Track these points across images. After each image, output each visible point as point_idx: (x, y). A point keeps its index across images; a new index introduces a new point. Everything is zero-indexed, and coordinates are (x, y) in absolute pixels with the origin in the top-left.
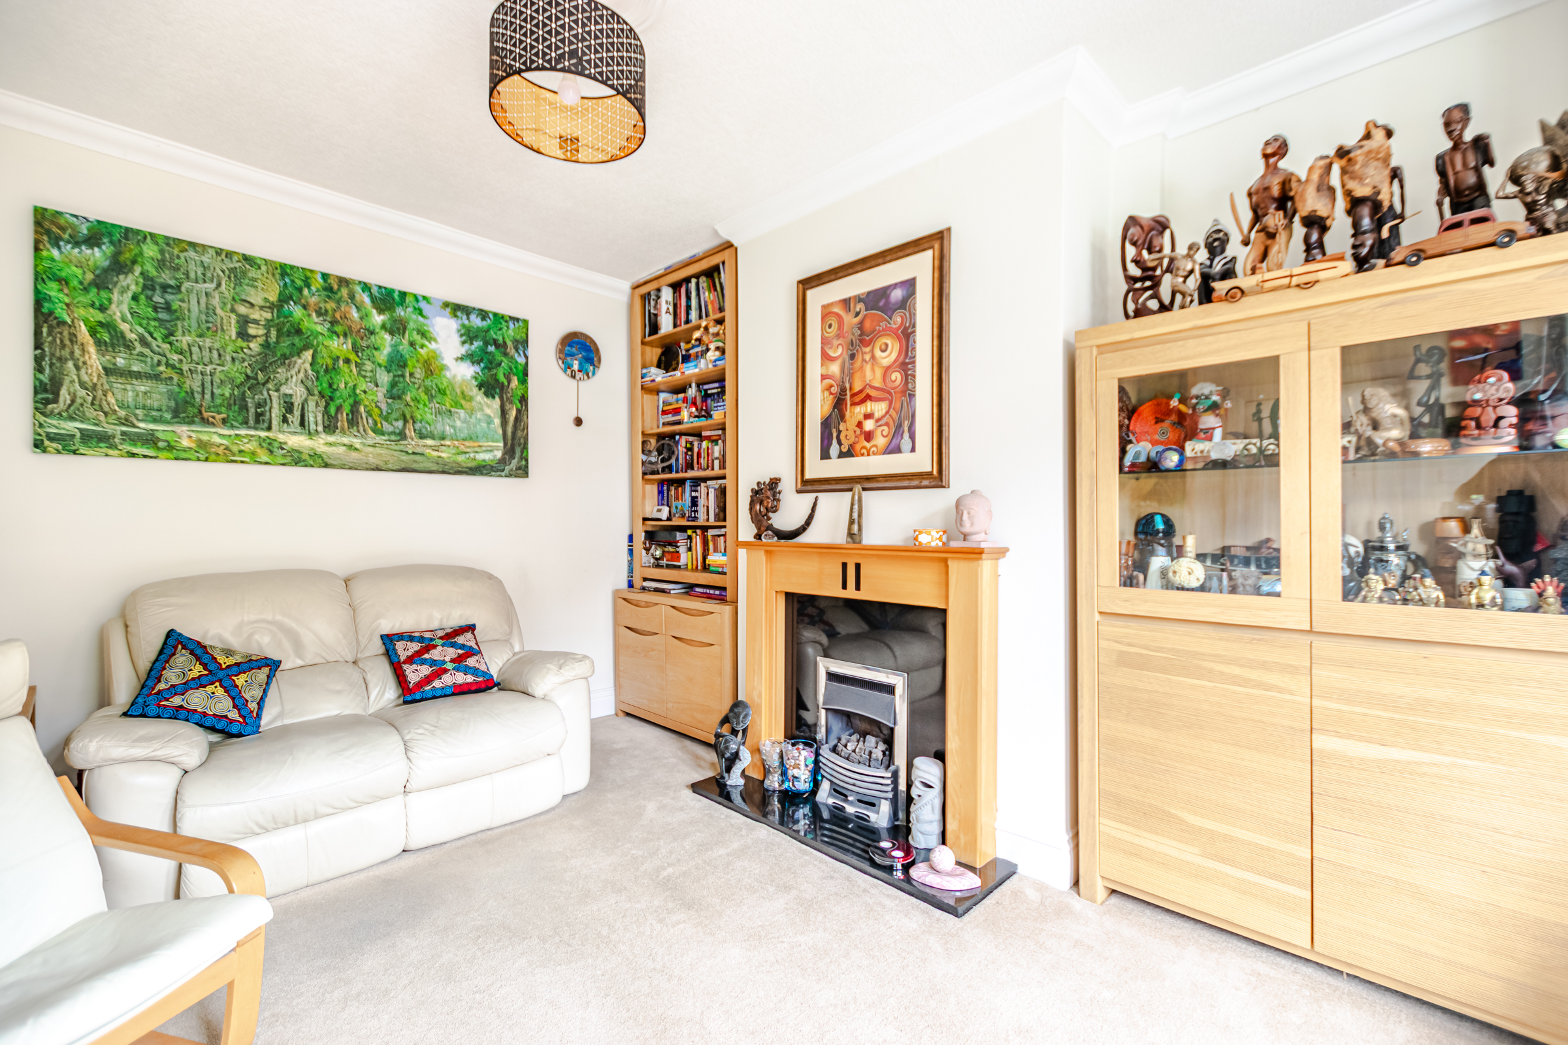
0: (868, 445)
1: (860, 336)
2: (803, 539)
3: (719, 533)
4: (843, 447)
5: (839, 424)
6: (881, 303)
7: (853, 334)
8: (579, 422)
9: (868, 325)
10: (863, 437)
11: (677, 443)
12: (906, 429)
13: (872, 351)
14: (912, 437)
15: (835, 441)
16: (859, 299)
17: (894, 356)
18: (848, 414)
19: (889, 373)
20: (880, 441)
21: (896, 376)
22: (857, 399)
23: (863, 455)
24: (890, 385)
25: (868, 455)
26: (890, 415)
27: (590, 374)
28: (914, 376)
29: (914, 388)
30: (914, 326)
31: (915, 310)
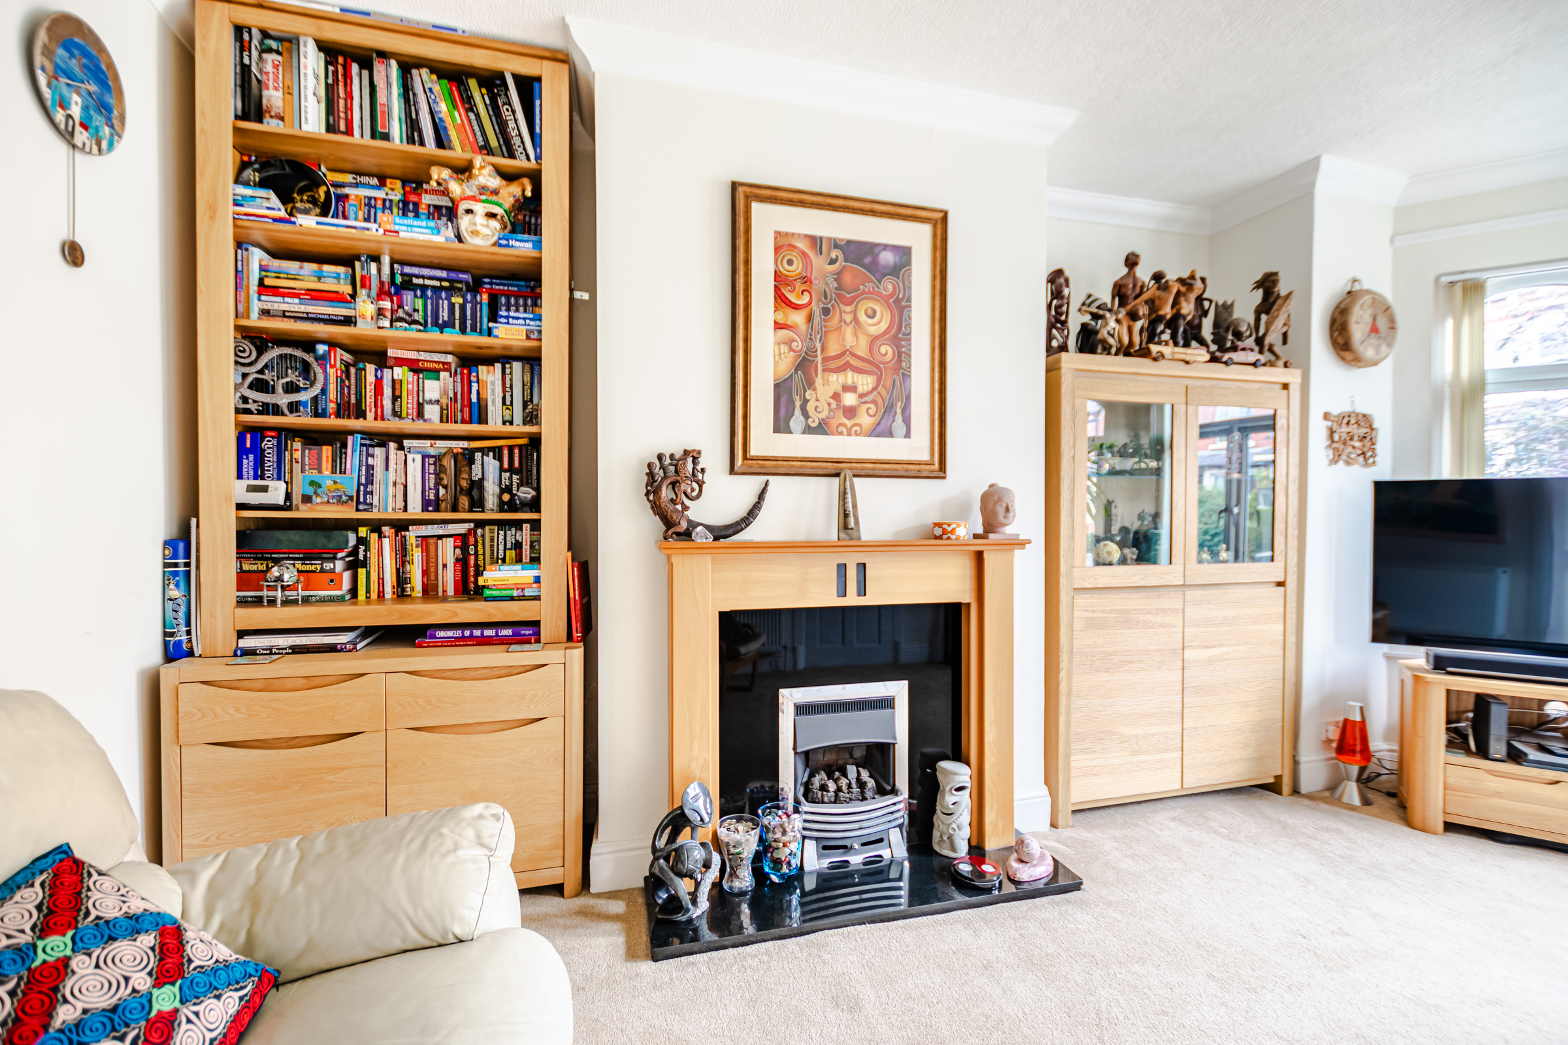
0: (849, 423)
1: (836, 289)
2: (746, 535)
3: (441, 532)
4: (810, 420)
5: (805, 391)
6: (867, 260)
7: (827, 284)
8: (73, 254)
9: (847, 279)
10: (841, 412)
11: (322, 360)
12: (899, 411)
13: (855, 312)
14: (907, 421)
15: (798, 412)
16: (835, 244)
17: (884, 326)
18: (819, 381)
19: (877, 343)
20: (865, 420)
21: (887, 350)
22: (834, 364)
23: (841, 434)
24: (879, 358)
25: (849, 434)
26: (878, 393)
27: (104, 144)
28: (910, 356)
29: (910, 367)
30: (909, 300)
31: (910, 283)
